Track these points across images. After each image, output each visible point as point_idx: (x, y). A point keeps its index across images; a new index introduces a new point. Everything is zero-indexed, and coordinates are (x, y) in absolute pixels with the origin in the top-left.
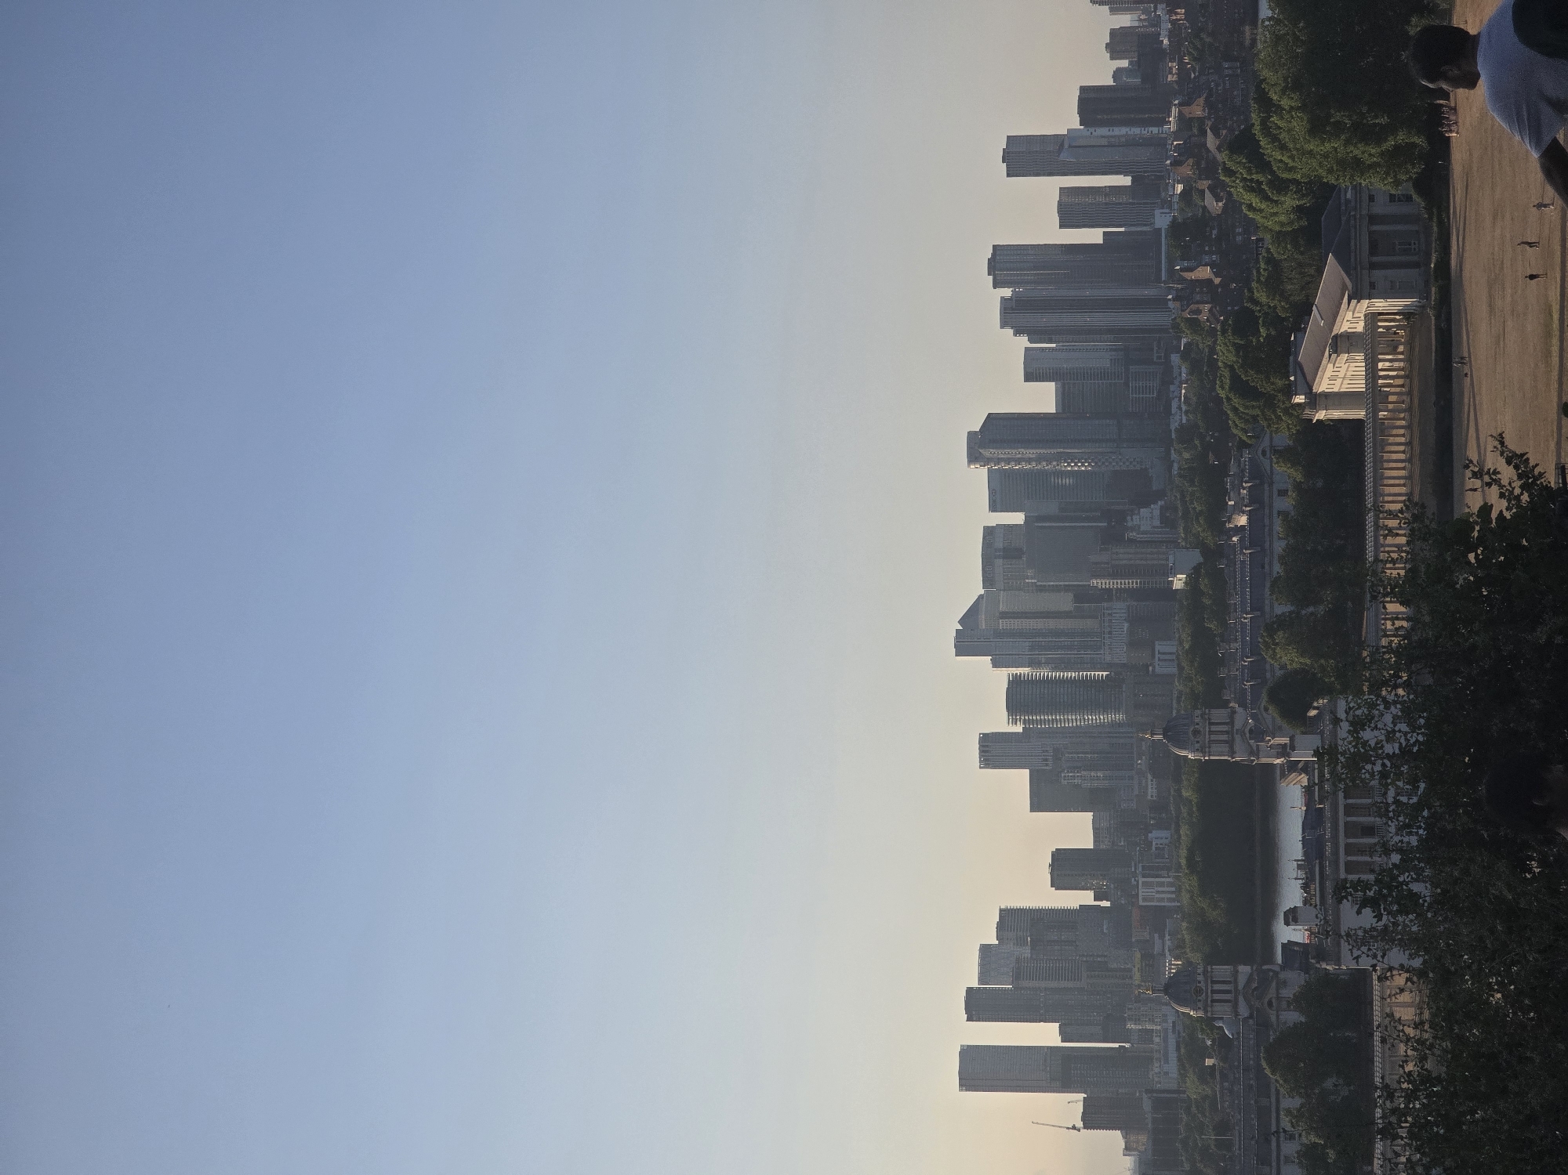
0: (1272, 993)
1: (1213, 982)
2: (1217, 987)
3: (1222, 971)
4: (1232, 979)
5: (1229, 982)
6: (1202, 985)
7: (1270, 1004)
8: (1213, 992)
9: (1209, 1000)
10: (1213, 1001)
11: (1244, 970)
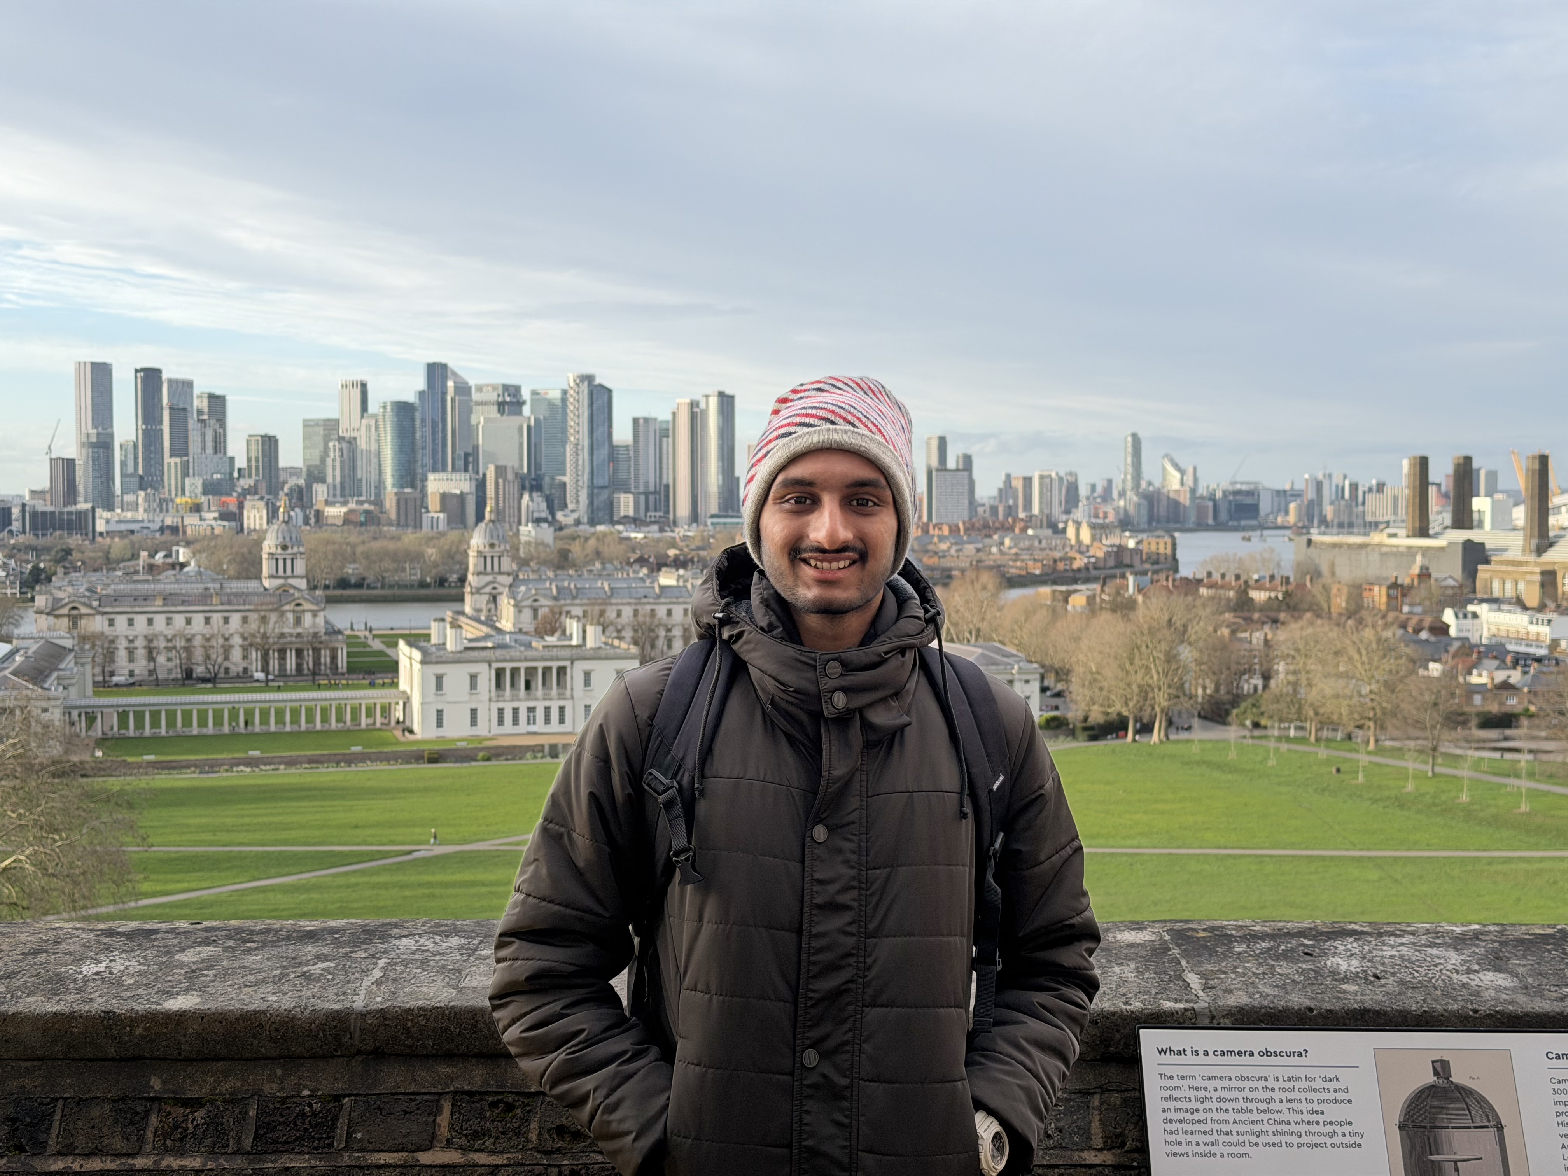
0: (307, 606)
1: (292, 560)
2: (289, 562)
3: (300, 567)
4: (295, 574)
5: (292, 572)
6: (290, 551)
7: (298, 605)
8: (285, 560)
9: (279, 556)
10: (277, 560)
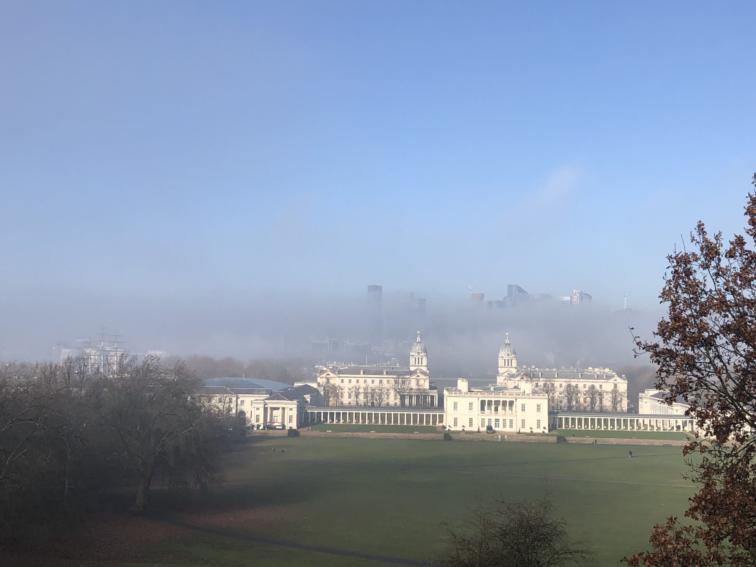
0: (422, 377)
3: (425, 362)
4: (423, 365)
5: (422, 364)
9: (416, 357)
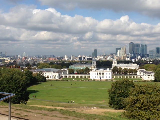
7: (92, 67)
11: (96, 65)
